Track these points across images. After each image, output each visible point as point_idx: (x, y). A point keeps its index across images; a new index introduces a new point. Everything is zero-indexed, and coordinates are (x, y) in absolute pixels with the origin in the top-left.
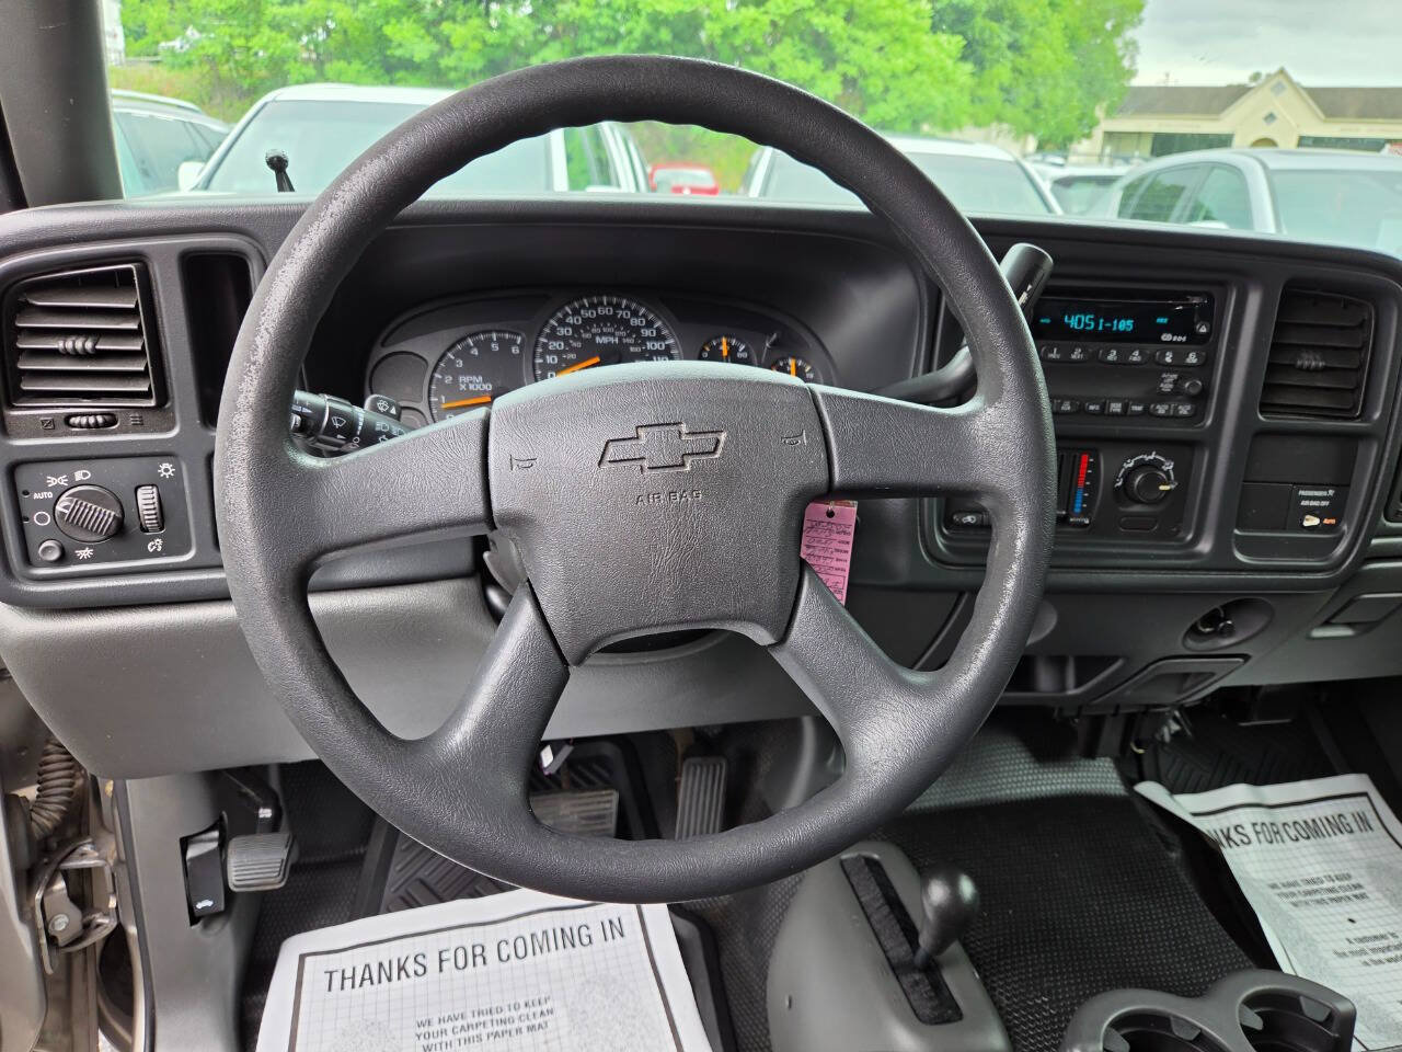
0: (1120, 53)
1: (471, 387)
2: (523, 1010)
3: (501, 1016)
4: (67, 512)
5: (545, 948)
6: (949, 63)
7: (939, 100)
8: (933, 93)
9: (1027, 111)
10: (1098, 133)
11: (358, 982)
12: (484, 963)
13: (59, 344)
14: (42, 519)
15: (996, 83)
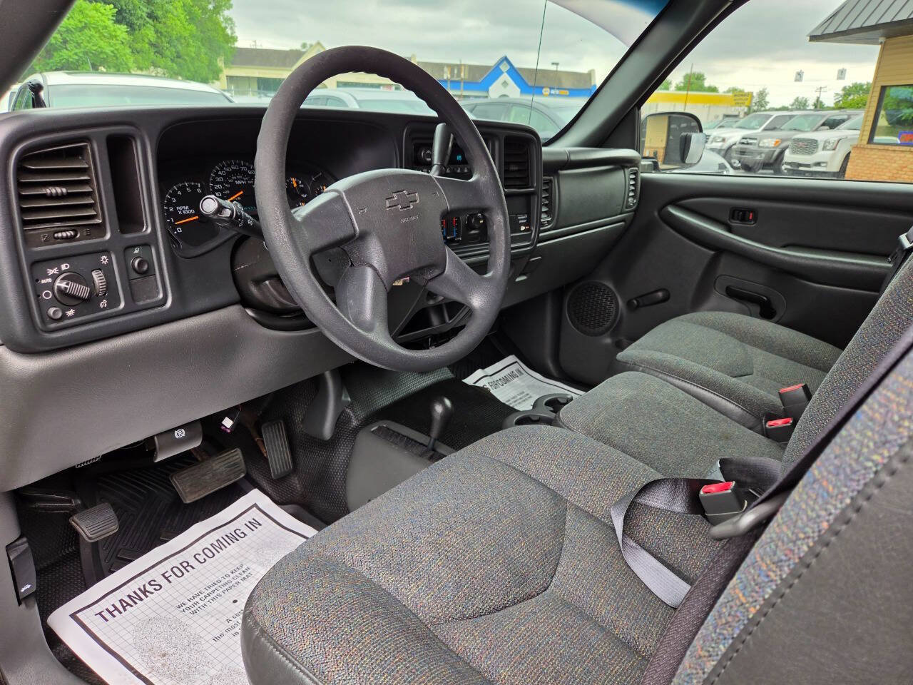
0: (223, 25)
1: (184, 212)
2: (232, 576)
3: (222, 583)
4: (68, 287)
5: (223, 547)
6: (110, 23)
7: (108, 50)
8: (102, 43)
9: (172, 61)
10: (223, 76)
11: (122, 610)
12: (193, 568)
13: (48, 191)
14: (47, 295)
15: (147, 40)
